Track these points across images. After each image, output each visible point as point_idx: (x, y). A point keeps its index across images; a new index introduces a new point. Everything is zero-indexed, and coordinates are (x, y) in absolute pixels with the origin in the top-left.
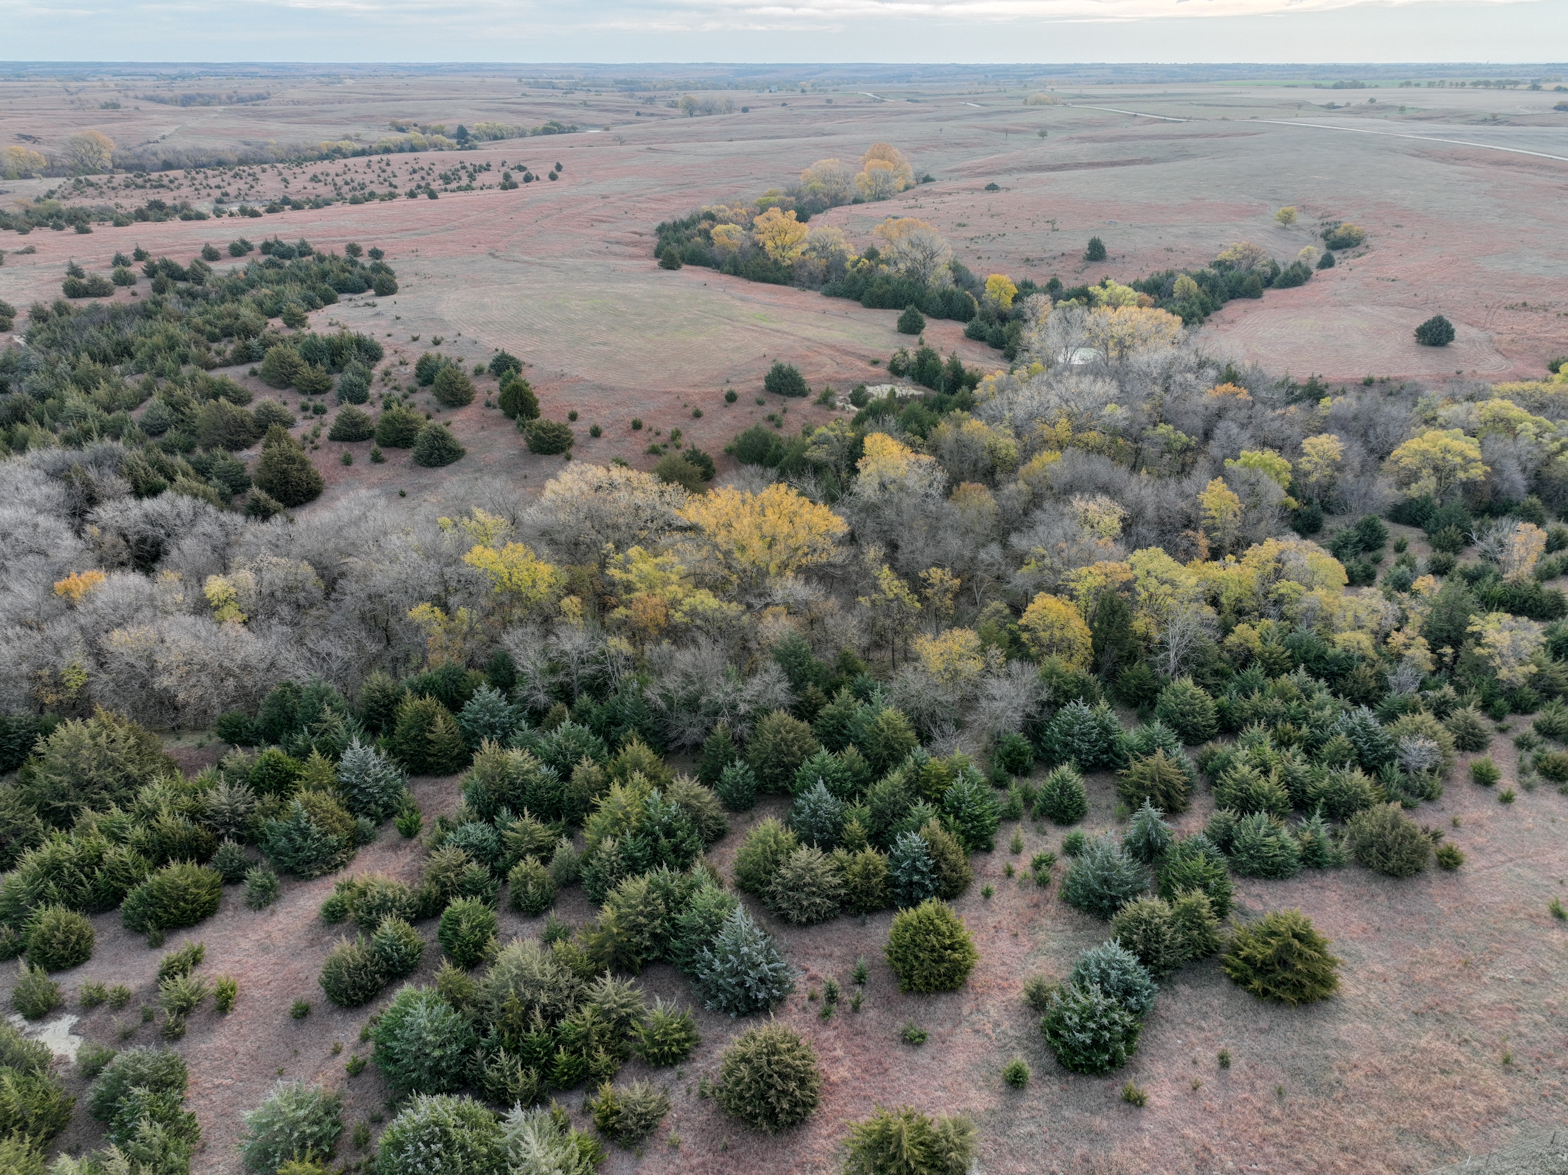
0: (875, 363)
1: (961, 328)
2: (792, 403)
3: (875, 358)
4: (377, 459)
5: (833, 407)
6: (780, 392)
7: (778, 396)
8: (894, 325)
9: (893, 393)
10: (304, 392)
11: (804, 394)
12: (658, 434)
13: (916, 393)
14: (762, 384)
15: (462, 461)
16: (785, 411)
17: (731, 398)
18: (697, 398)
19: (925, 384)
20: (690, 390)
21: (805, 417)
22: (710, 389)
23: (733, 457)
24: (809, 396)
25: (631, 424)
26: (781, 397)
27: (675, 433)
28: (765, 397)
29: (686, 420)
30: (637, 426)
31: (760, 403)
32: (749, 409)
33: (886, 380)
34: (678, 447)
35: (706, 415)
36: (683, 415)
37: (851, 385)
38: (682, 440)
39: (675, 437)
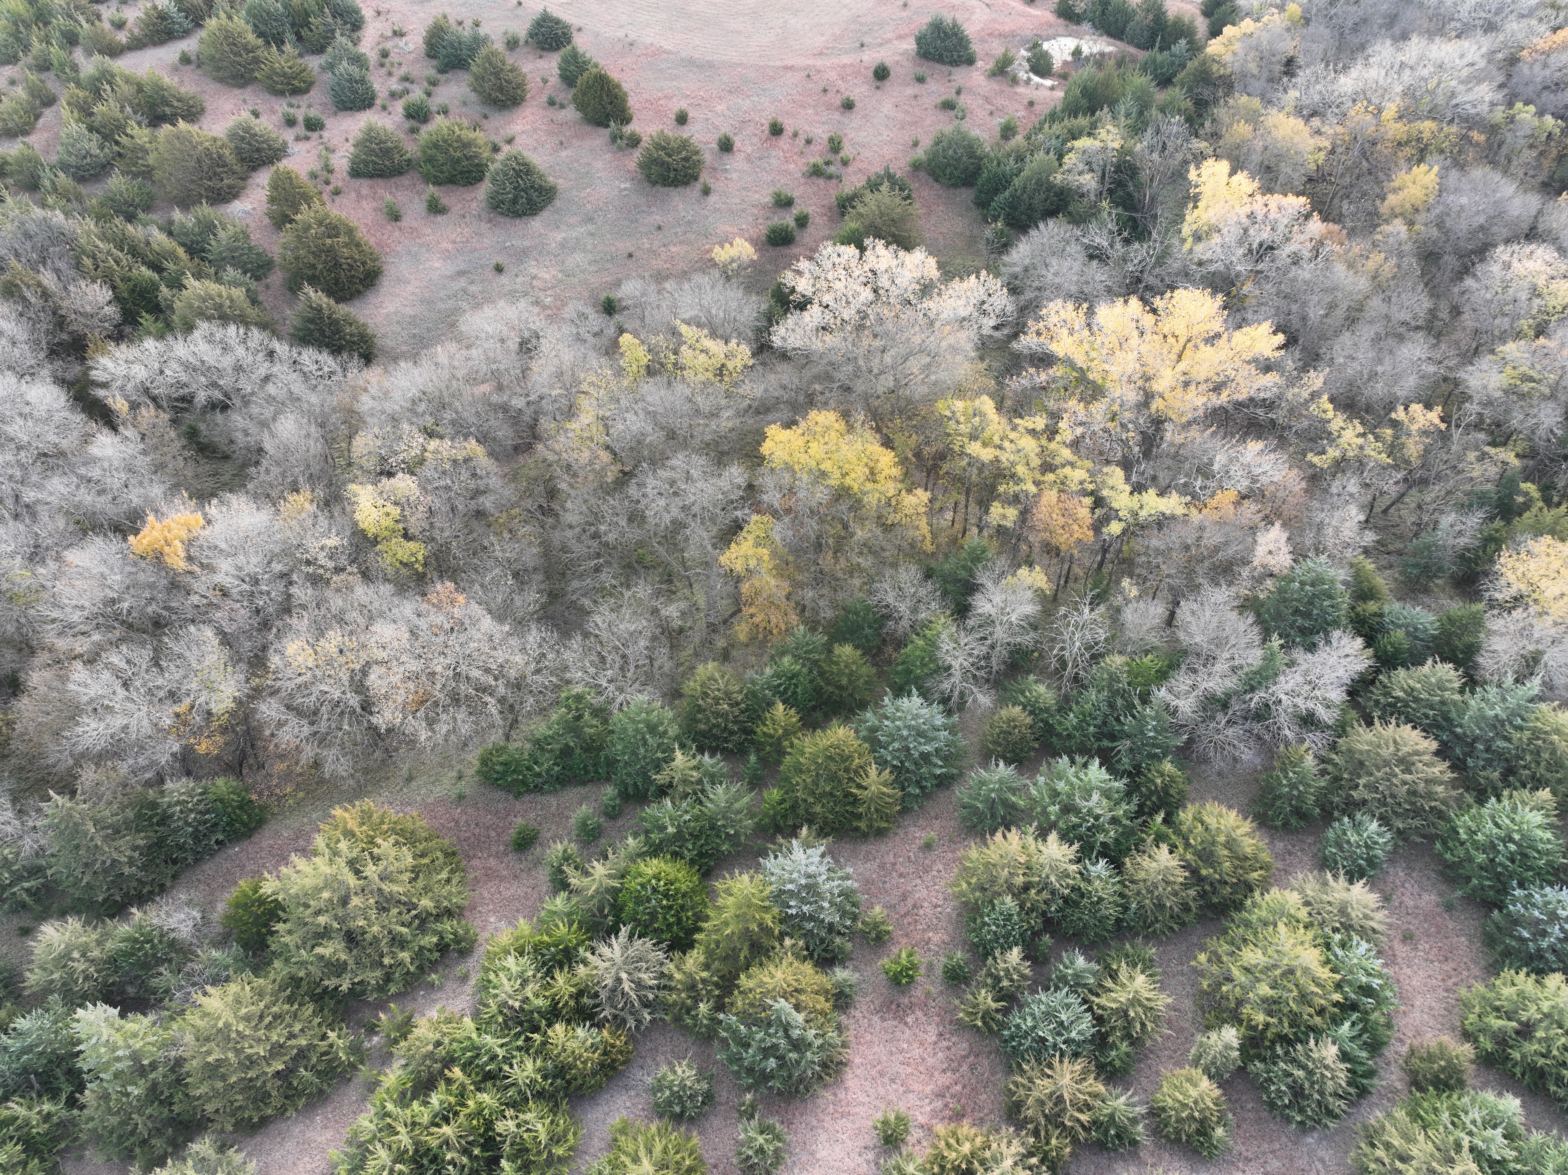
0: (1032, 2)
2: (960, 75)
4: (435, 208)
5: (1015, 81)
6: (940, 60)
7: (938, 66)
9: (1077, 53)
10: (280, 93)
11: (970, 61)
12: (809, 142)
13: (1109, 49)
14: (910, 45)
15: (557, 203)
16: (958, 92)
17: (881, 74)
18: (833, 75)
19: (1110, 34)
20: (819, 63)
21: (987, 100)
22: (846, 60)
23: (922, 174)
24: (980, 64)
25: (766, 128)
26: (945, 68)
27: (831, 140)
28: (924, 69)
29: (837, 116)
30: (776, 130)
31: (921, 80)
32: (910, 91)
33: (1061, 30)
34: (845, 163)
35: (858, 105)
36: (829, 107)
37: (1023, 42)
38: (847, 151)
39: (835, 146)
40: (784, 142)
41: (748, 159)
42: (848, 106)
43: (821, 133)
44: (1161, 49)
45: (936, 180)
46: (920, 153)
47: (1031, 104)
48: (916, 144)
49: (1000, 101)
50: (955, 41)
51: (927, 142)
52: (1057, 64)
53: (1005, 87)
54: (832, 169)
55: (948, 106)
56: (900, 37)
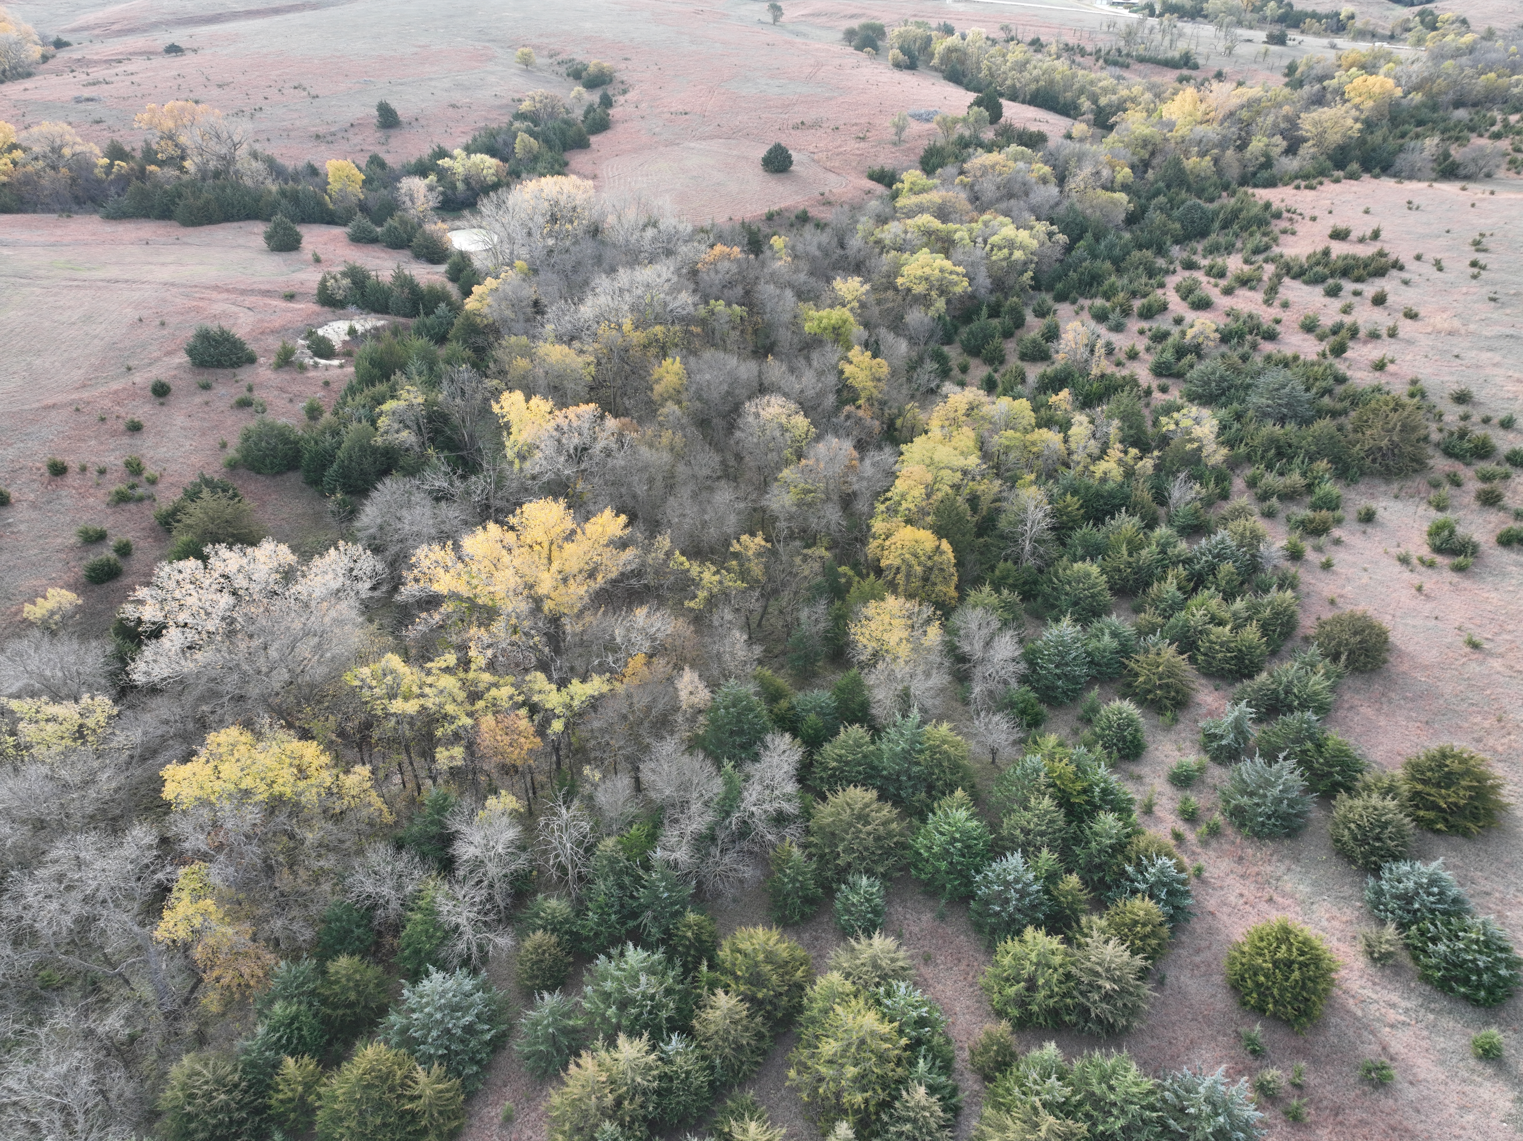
0: (290, 297)
1: (338, 231)
2: (246, 374)
3: (288, 290)
5: (303, 368)
6: (220, 365)
7: (219, 371)
8: (260, 242)
9: (352, 332)
11: (251, 360)
12: (102, 472)
13: (380, 323)
14: (183, 358)
16: (250, 389)
17: (161, 391)
18: (107, 403)
19: (376, 311)
20: (85, 395)
21: (282, 389)
22: (115, 386)
23: (241, 471)
24: (262, 360)
25: (45, 470)
26: (228, 372)
27: (128, 464)
28: (206, 376)
29: (125, 440)
30: (58, 470)
31: (206, 387)
32: (198, 399)
33: (330, 316)
34: (153, 482)
35: (147, 424)
36: (114, 434)
37: (298, 333)
38: (150, 470)
39: (135, 468)
40: (72, 479)
41: (34, 506)
42: (135, 428)
43: (114, 460)
44: (427, 314)
45: (259, 472)
46: (231, 452)
47: (327, 384)
48: (224, 446)
49: (295, 388)
50: (228, 346)
51: (235, 442)
52: (337, 344)
53: (295, 375)
54: (139, 491)
55: (244, 404)
56: (168, 354)
